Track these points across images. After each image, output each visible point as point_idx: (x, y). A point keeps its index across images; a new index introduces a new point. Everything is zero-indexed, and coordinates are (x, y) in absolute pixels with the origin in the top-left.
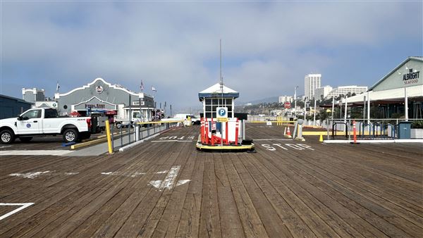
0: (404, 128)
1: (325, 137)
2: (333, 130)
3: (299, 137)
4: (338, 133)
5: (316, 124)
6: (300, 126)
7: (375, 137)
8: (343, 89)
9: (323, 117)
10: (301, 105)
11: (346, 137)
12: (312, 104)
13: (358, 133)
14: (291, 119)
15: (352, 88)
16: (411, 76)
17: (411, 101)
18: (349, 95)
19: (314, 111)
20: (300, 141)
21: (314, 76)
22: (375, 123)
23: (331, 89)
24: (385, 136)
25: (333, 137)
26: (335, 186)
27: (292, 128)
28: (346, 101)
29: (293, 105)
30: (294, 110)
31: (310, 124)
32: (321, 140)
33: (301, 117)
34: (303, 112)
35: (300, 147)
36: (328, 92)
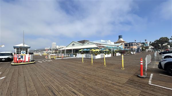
0: (72, 55)
1: (56, 58)
2: (58, 56)
3: (50, 58)
4: (59, 57)
5: (54, 55)
6: (50, 56)
7: (67, 57)
8: (61, 47)
9: (56, 53)
10: (51, 50)
11: (61, 57)
12: (53, 50)
13: (63, 56)
14: (48, 54)
15: (63, 46)
16: (73, 45)
17: (73, 49)
18: (62, 48)
19: (54, 52)
20: (49, 59)
21: (54, 43)
22: (67, 54)
23: (58, 46)
24: (69, 57)
25: (58, 58)
26: (57, 70)
27: (48, 56)
28: (61, 49)
29: (48, 50)
30: (49, 51)
31: (53, 55)
32: (55, 58)
33: (50, 53)
34: (51, 52)
35: (49, 61)
36: (58, 47)
